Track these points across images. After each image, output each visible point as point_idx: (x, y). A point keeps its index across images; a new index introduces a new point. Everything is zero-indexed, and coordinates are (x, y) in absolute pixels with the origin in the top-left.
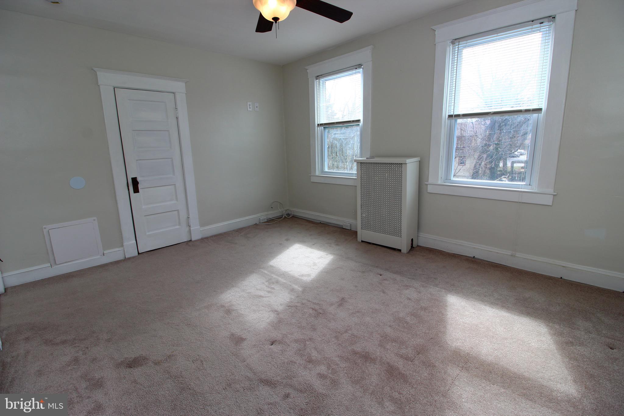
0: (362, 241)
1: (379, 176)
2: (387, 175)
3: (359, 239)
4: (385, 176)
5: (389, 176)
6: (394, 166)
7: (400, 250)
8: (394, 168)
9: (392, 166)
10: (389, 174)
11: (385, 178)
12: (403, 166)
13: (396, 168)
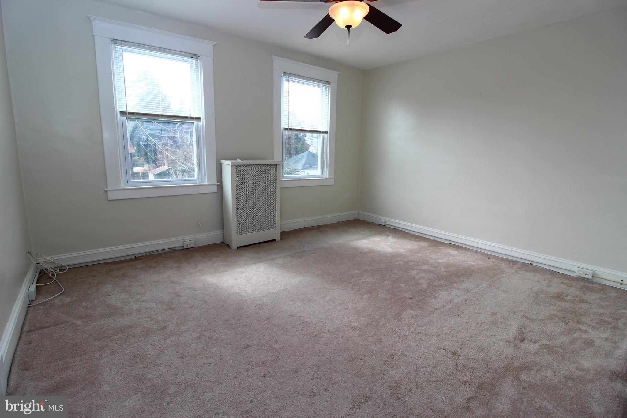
0: (238, 248)
1: (256, 177)
2: (263, 176)
3: (234, 246)
4: (261, 176)
5: (265, 176)
6: (270, 167)
7: (275, 240)
8: (270, 169)
9: (268, 167)
10: (265, 174)
11: (261, 178)
12: (278, 166)
13: (271, 168)
